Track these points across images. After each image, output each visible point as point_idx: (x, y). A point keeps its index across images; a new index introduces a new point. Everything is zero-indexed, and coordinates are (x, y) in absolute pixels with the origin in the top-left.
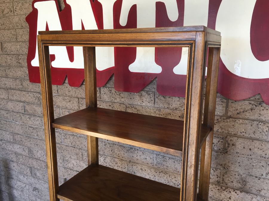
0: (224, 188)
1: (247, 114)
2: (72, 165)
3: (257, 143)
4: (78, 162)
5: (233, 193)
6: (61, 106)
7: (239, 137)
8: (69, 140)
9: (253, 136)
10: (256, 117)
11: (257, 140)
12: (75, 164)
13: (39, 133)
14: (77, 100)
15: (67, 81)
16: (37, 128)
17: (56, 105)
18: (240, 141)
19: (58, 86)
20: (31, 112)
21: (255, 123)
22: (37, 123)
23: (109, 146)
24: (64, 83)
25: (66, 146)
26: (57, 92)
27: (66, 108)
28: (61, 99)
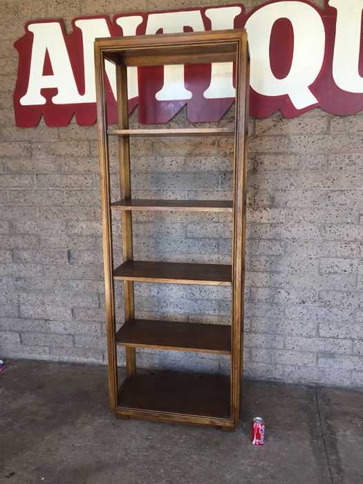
0: (255, 208)
1: (271, 130)
2: (80, 230)
3: (280, 157)
4: (89, 223)
5: (264, 211)
6: (63, 154)
7: (266, 154)
8: (75, 198)
9: (277, 151)
10: (279, 132)
11: (281, 153)
12: (84, 227)
13: (27, 197)
14: (87, 143)
15: (74, 120)
16: (24, 190)
17: (56, 154)
18: (267, 157)
19: (60, 128)
20: (15, 169)
21: (278, 138)
22: (26, 182)
24: (69, 123)
25: (71, 206)
26: (57, 137)
27: (72, 155)
28: (63, 144)
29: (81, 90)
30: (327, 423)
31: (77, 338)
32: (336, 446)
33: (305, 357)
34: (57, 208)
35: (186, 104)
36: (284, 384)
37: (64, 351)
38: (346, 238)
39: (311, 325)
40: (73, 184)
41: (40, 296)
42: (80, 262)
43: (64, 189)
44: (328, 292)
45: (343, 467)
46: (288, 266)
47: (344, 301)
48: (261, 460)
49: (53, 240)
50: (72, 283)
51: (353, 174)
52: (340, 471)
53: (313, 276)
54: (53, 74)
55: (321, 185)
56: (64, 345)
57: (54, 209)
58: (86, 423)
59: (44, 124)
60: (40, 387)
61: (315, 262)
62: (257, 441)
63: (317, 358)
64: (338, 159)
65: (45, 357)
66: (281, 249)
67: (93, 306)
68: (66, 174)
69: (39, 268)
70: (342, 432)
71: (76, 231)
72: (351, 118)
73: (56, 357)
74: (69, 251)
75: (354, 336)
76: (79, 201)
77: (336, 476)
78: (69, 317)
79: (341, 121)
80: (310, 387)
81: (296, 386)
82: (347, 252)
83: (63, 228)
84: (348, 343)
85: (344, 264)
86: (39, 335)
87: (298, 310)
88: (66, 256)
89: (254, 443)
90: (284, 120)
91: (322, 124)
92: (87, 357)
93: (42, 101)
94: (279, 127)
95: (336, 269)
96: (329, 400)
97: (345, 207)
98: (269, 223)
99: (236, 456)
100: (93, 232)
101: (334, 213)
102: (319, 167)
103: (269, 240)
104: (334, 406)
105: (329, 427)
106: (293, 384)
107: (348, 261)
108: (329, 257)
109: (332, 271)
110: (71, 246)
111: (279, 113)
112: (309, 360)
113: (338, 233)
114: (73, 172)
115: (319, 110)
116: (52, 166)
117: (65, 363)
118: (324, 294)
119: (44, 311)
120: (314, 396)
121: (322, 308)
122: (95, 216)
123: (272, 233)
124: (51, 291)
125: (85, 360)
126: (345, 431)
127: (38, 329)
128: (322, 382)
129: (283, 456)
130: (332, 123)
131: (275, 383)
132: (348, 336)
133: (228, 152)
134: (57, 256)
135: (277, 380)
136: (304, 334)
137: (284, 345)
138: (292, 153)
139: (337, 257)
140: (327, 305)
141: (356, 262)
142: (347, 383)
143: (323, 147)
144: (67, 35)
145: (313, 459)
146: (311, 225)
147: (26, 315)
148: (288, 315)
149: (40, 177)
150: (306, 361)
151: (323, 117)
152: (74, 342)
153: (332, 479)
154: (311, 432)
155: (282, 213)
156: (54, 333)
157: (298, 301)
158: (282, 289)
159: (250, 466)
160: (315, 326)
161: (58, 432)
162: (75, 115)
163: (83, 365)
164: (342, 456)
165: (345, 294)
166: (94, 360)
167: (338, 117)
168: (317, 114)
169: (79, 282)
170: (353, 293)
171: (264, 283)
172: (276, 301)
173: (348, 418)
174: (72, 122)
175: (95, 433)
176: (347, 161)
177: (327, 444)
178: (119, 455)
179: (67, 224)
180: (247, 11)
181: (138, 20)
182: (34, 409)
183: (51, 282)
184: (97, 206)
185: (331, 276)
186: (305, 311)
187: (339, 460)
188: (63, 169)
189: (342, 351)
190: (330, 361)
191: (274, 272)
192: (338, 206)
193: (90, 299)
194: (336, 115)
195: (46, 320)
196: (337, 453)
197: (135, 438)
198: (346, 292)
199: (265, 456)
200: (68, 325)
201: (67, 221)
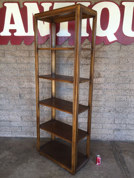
1: (100, 49)
2: (25, 86)
4: (28, 83)
5: (96, 79)
6: (18, 56)
8: (23, 73)
9: (102, 57)
10: (102, 50)
11: (103, 58)
13: (3, 73)
14: (28, 52)
15: (23, 42)
16: (1, 70)
17: (15, 56)
18: (98, 59)
19: (17, 45)
21: (102, 52)
22: (2, 67)
23: (46, 72)
24: (21, 44)
25: (21, 76)
26: (15, 49)
27: (22, 56)
28: (18, 52)
29: (26, 31)
30: (120, 155)
31: (23, 128)
32: (125, 163)
33: (110, 131)
34: (15, 77)
35: (68, 38)
36: (102, 141)
37: (17, 133)
38: (125, 89)
39: (112, 120)
40: (22, 68)
41: (8, 112)
42: (25, 98)
43: (18, 70)
44: (118, 107)
45: (129, 171)
46: (105, 99)
47: (124, 111)
48: (101, 171)
49: (14, 90)
50: (21, 107)
51: (128, 66)
52: (129, 172)
53: (113, 102)
54: (14, 24)
55: (117, 70)
56: (17, 131)
57: (14, 78)
58: (32, 162)
59: (10, 43)
60: (10, 148)
61: (114, 97)
62: (99, 164)
63: (114, 131)
64: (123, 60)
65: (9, 136)
66: (102, 93)
67: (30, 115)
68: (19, 64)
69: (7, 101)
70: (126, 158)
71: (23, 86)
72: (128, 46)
73: (14, 135)
74: (20, 94)
75: (127, 123)
76: (24, 75)
77: (128, 174)
78: (20, 120)
79: (125, 47)
80: (111, 142)
81: (106, 141)
82: (125, 94)
83: (18, 85)
84: (125, 125)
85: (124, 98)
86: (7, 127)
87: (108, 114)
88: (19, 96)
89: (97, 164)
90: (105, 45)
91: (118, 47)
92: (27, 135)
93: (10, 34)
94: (103, 48)
95: (121, 99)
96: (119, 146)
97: (125, 77)
98: (98, 83)
99: (92, 170)
100: (30, 86)
101: (121, 79)
102: (117, 63)
103: (98, 89)
104: (121, 148)
105: (121, 156)
106: (105, 141)
107: (126, 96)
108: (119, 95)
109: (120, 100)
110: (21, 92)
111: (103, 43)
112: (111, 132)
113: (122, 87)
114: (22, 63)
115: (117, 42)
116: (13, 61)
117: (17, 138)
118: (117, 109)
119: (9, 118)
120: (113, 145)
121: (116, 114)
122: (31, 80)
123: (99, 87)
124: (12, 110)
125: (26, 136)
126: (127, 157)
127: (7, 125)
128: (115, 139)
129: (108, 169)
130: (122, 47)
131: (99, 141)
132: (124, 123)
133: (84, 57)
134: (15, 96)
135: (99, 140)
136: (109, 123)
137: (102, 127)
138: (107, 58)
139: (122, 95)
140: (118, 112)
141: (128, 97)
142: (124, 139)
143: (118, 56)
144: (20, 8)
145: (119, 169)
146: (113, 84)
147: (1, 119)
148: (104, 116)
149: (8, 65)
150: (110, 132)
151: (118, 45)
152: (22, 129)
153: (127, 175)
154: (116, 158)
155: (103, 79)
156: (13, 126)
157: (107, 111)
158: (102, 107)
159: (98, 173)
160: (114, 120)
161: (22, 166)
162: (23, 40)
163: (26, 138)
164: (128, 167)
165: (124, 109)
166: (30, 136)
167: (124, 45)
168: (116, 44)
169: (24, 106)
170: (127, 108)
171: (96, 105)
172: (100, 111)
173: (127, 152)
174: (22, 43)
175: (37, 166)
176: (126, 61)
177: (122, 163)
178: (48, 173)
179: (19, 83)
180: (92, 4)
181: (50, 4)
182: (10, 157)
183: (12, 106)
184: (32, 77)
185: (120, 102)
186: (110, 115)
187: (127, 168)
188: (18, 62)
189: (122, 128)
190: (118, 132)
191: (99, 101)
192: (123, 77)
193: (29, 113)
194: (123, 45)
195: (10, 121)
196: (126, 166)
197: (52, 166)
198: (125, 107)
199: (102, 169)
200: (19, 123)
201: (19, 82)
